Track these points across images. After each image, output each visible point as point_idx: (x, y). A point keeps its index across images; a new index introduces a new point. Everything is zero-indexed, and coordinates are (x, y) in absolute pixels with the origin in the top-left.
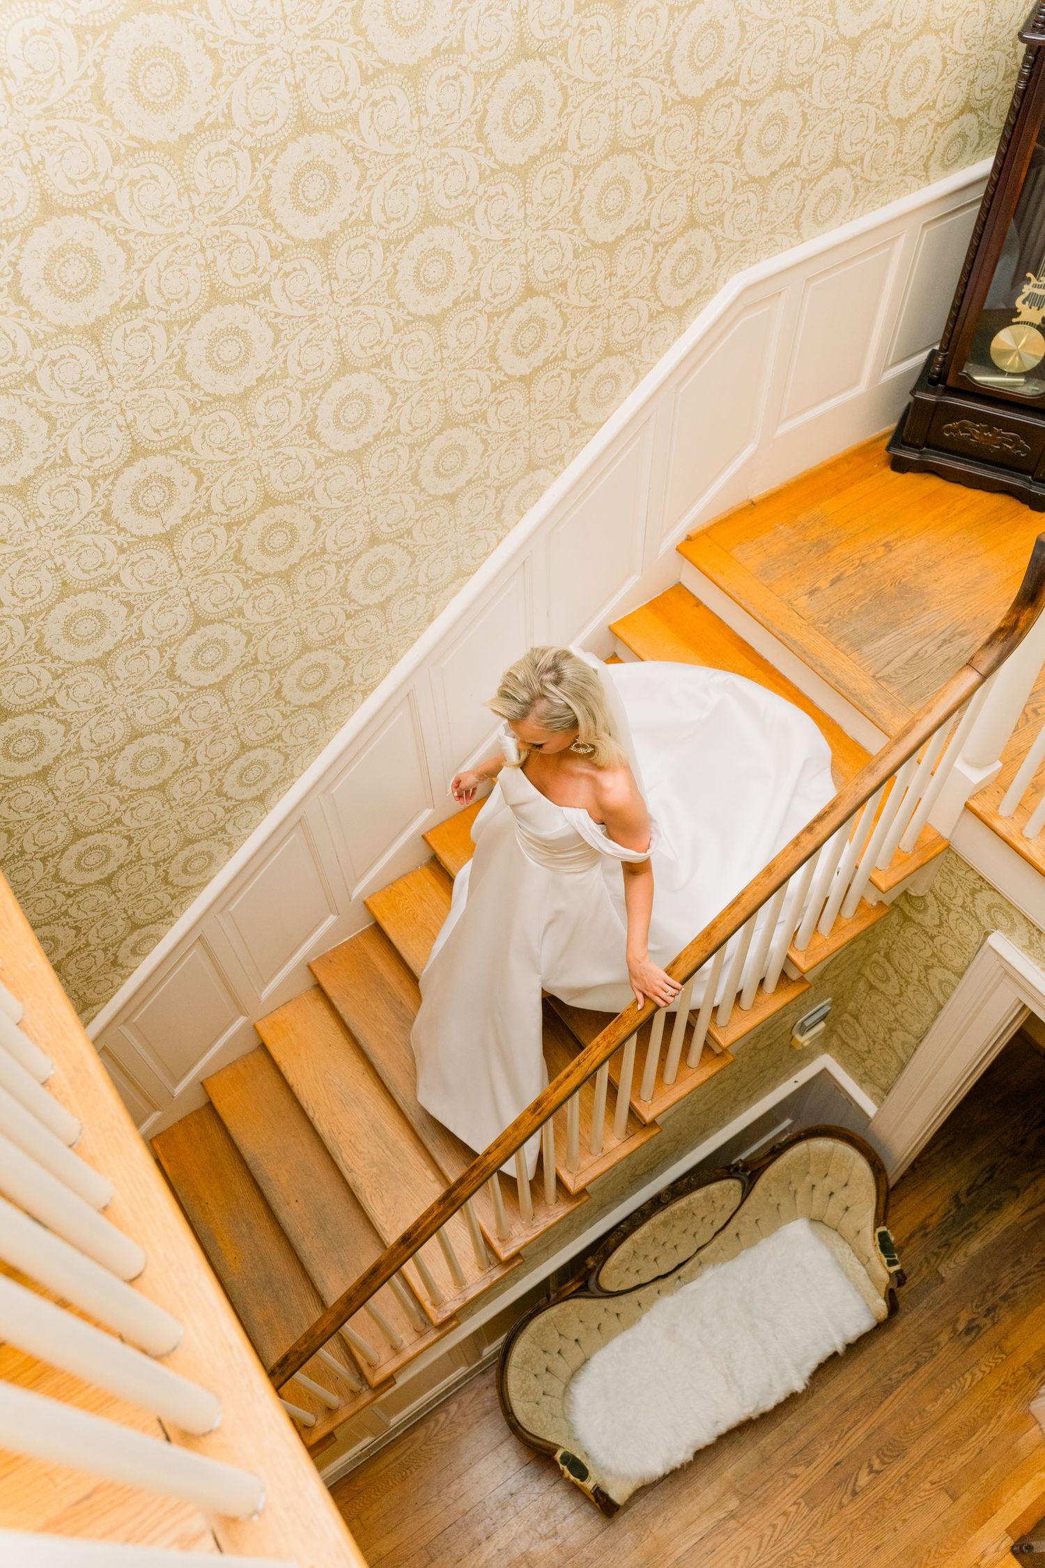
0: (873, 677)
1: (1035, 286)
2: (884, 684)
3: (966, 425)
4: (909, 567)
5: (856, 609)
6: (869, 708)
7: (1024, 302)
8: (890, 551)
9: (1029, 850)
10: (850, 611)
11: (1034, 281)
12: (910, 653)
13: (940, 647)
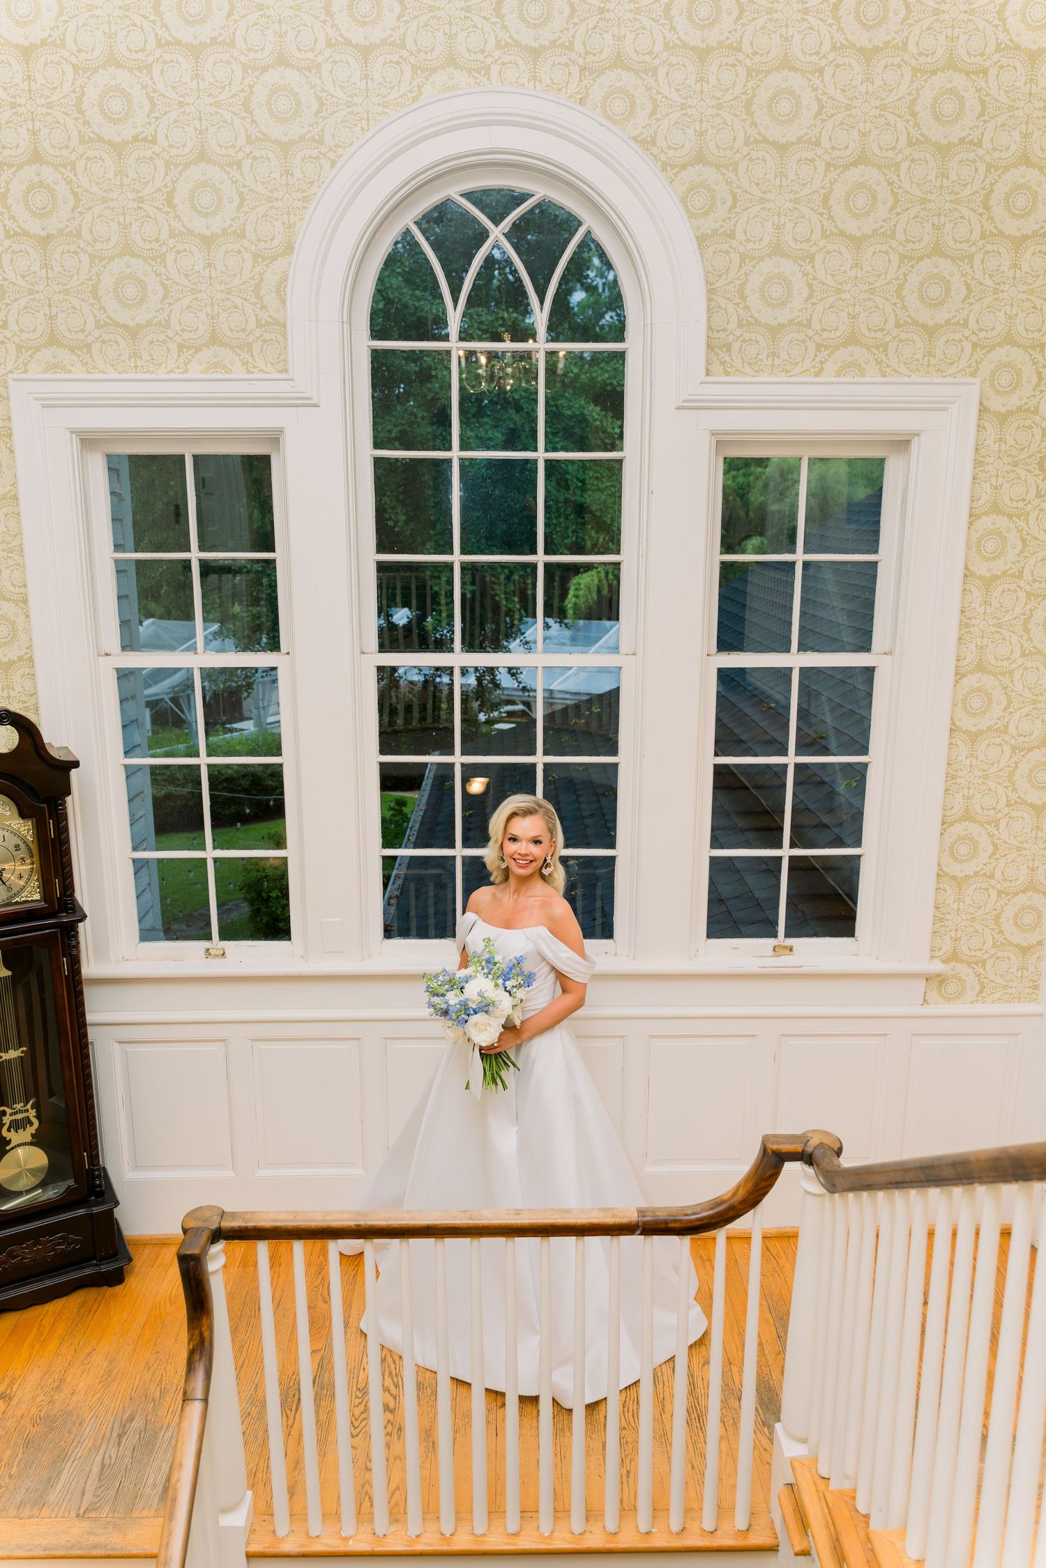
0: (78, 1516)
1: (11, 1114)
2: (93, 1515)
3: (14, 1251)
4: (39, 1399)
5: (14, 1470)
6: (95, 1547)
7: (9, 1130)
8: (10, 1399)
9: (326, 1545)
10: (10, 1476)
11: (8, 1111)
12: (96, 1469)
13: (119, 1443)
